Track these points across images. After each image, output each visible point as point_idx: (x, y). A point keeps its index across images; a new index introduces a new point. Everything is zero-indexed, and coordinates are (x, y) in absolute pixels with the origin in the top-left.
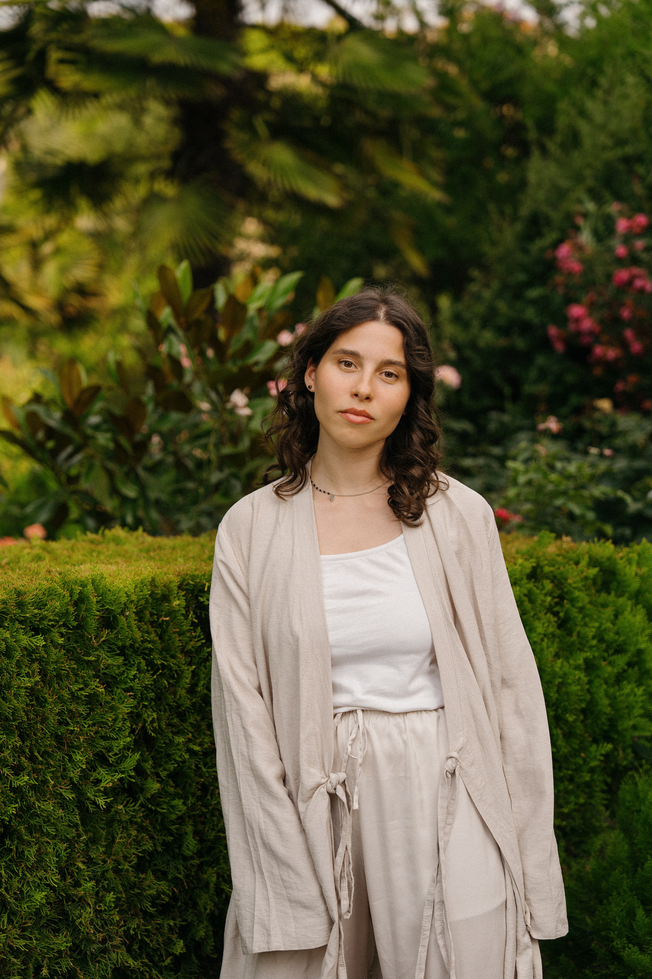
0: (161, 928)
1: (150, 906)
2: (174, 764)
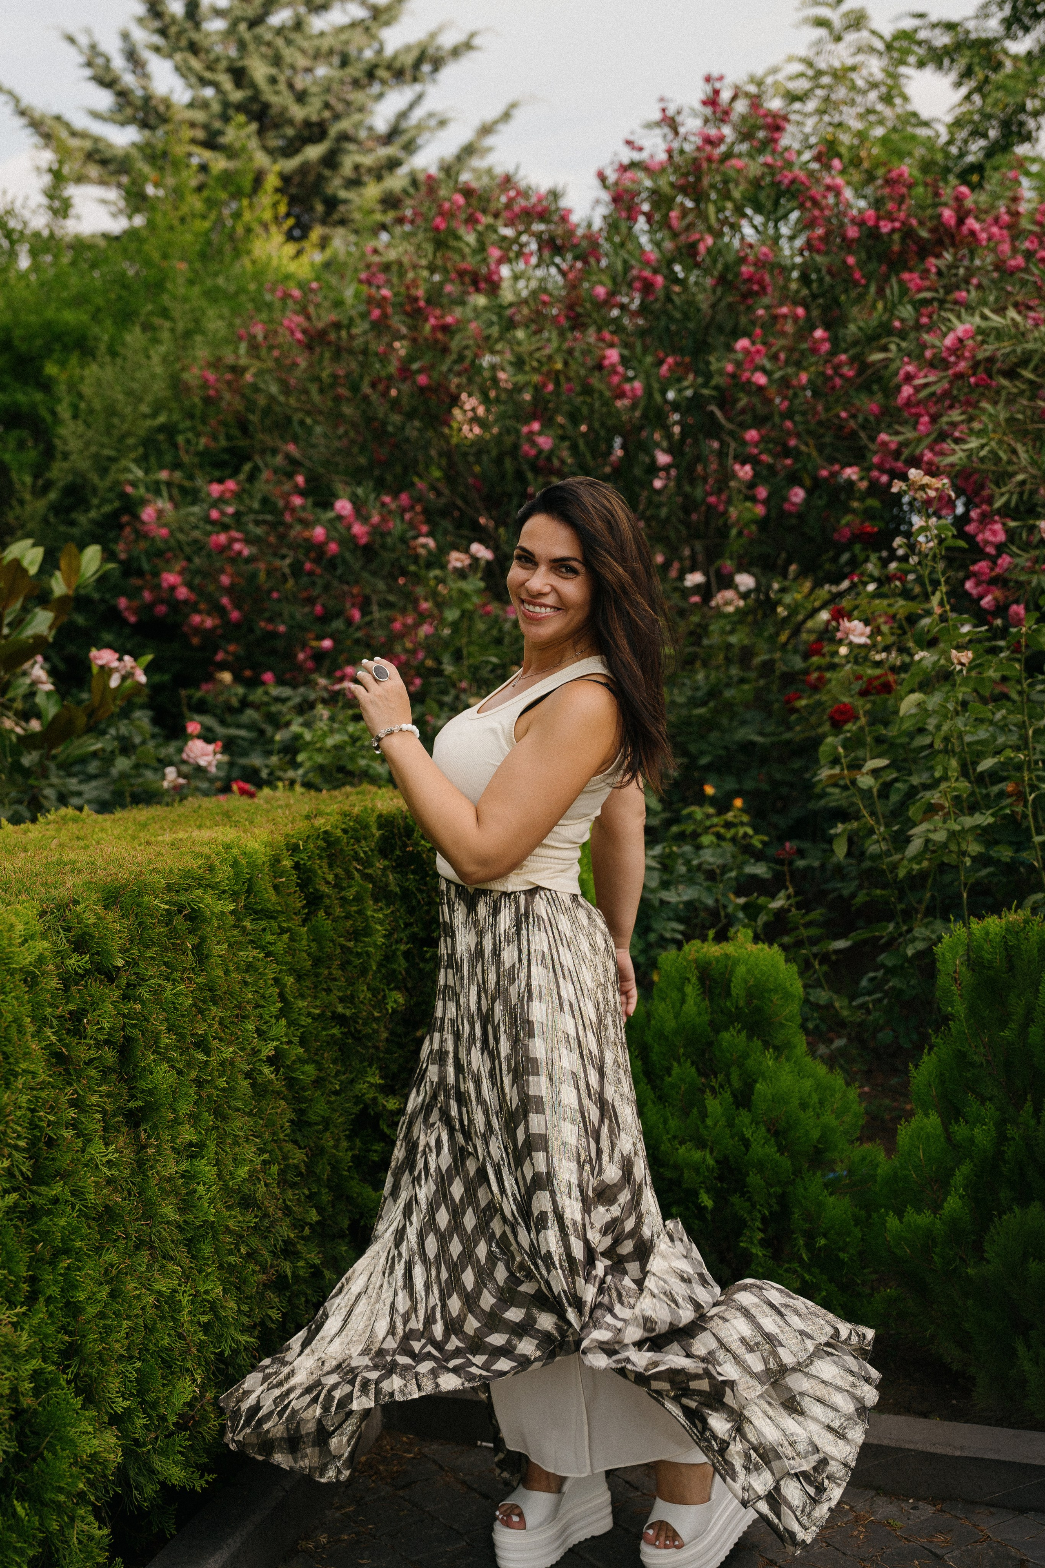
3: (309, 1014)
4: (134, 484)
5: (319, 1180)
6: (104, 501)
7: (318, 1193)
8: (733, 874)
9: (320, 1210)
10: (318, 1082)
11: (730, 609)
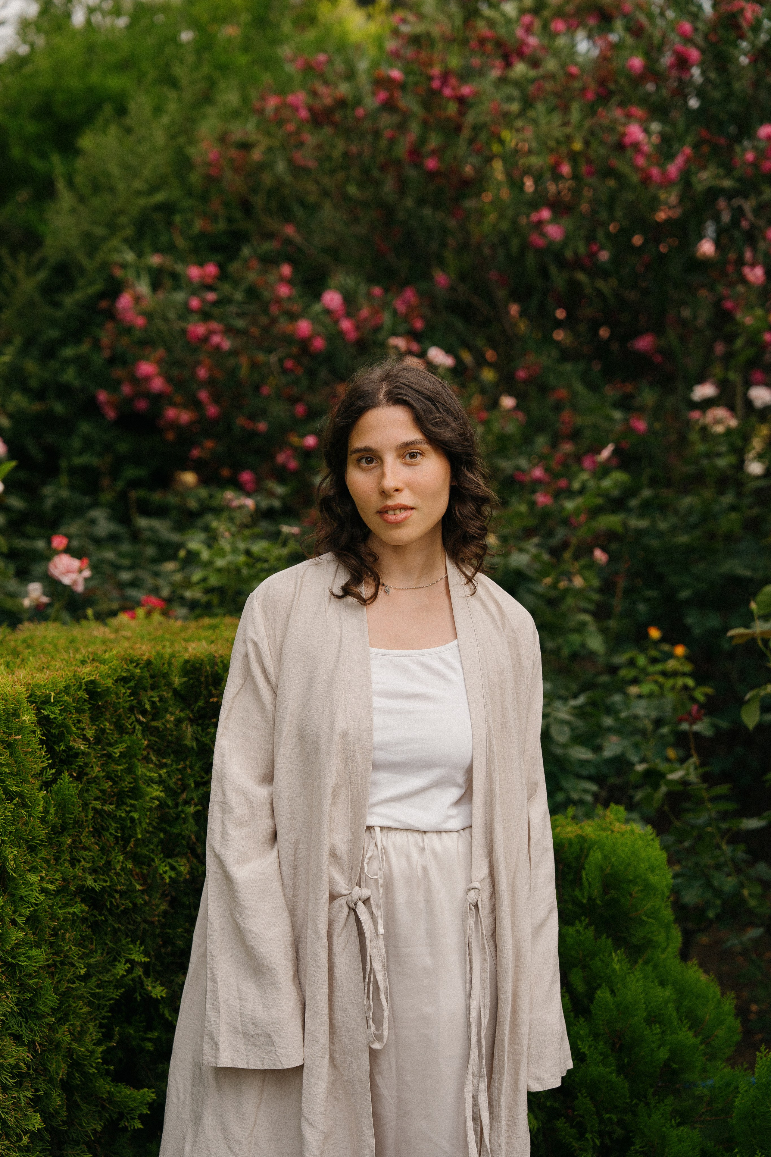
0: (18, 1102)
1: (10, 1077)
2: (29, 907)
3: (43, 891)
4: (124, 266)
5: (51, 1081)
6: (90, 283)
7: (47, 1095)
8: (665, 730)
9: (46, 1117)
10: (51, 969)
11: (720, 429)
